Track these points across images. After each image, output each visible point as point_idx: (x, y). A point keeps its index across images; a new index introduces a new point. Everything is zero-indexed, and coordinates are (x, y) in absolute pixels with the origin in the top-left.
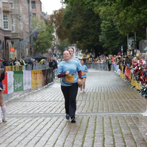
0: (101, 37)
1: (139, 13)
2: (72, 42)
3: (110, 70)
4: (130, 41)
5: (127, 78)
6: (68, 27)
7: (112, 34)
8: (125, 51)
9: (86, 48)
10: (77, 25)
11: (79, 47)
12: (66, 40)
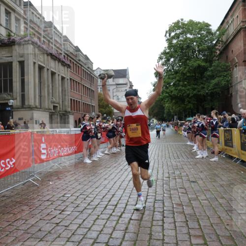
0: (165, 116)
1: (180, 106)
2: (153, 117)
3: (168, 127)
4: (175, 117)
5: (176, 130)
6: (152, 111)
7: (169, 114)
8: (173, 121)
9: (159, 120)
10: (155, 111)
11: (156, 119)
12: (152, 116)
